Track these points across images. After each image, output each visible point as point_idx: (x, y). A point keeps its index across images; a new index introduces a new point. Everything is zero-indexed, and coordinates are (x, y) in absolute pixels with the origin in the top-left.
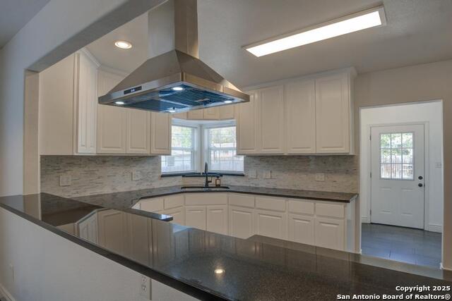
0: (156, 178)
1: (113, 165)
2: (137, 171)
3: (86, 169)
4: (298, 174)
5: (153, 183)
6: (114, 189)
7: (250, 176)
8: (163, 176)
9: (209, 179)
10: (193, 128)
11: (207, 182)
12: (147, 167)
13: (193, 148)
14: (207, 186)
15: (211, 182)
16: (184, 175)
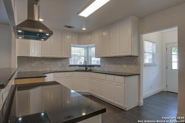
0: (68, 66)
1: (50, 61)
2: (60, 63)
3: (41, 62)
4: (117, 65)
5: (66, 68)
6: (51, 69)
7: (102, 67)
8: (70, 66)
9: (87, 67)
10: (85, 48)
11: (86, 68)
12: (64, 62)
13: (85, 56)
14: (86, 70)
15: (87, 68)
16: (80, 66)
